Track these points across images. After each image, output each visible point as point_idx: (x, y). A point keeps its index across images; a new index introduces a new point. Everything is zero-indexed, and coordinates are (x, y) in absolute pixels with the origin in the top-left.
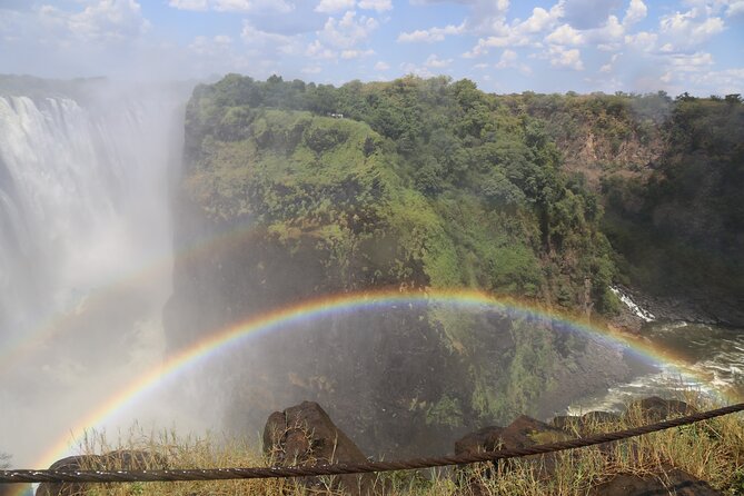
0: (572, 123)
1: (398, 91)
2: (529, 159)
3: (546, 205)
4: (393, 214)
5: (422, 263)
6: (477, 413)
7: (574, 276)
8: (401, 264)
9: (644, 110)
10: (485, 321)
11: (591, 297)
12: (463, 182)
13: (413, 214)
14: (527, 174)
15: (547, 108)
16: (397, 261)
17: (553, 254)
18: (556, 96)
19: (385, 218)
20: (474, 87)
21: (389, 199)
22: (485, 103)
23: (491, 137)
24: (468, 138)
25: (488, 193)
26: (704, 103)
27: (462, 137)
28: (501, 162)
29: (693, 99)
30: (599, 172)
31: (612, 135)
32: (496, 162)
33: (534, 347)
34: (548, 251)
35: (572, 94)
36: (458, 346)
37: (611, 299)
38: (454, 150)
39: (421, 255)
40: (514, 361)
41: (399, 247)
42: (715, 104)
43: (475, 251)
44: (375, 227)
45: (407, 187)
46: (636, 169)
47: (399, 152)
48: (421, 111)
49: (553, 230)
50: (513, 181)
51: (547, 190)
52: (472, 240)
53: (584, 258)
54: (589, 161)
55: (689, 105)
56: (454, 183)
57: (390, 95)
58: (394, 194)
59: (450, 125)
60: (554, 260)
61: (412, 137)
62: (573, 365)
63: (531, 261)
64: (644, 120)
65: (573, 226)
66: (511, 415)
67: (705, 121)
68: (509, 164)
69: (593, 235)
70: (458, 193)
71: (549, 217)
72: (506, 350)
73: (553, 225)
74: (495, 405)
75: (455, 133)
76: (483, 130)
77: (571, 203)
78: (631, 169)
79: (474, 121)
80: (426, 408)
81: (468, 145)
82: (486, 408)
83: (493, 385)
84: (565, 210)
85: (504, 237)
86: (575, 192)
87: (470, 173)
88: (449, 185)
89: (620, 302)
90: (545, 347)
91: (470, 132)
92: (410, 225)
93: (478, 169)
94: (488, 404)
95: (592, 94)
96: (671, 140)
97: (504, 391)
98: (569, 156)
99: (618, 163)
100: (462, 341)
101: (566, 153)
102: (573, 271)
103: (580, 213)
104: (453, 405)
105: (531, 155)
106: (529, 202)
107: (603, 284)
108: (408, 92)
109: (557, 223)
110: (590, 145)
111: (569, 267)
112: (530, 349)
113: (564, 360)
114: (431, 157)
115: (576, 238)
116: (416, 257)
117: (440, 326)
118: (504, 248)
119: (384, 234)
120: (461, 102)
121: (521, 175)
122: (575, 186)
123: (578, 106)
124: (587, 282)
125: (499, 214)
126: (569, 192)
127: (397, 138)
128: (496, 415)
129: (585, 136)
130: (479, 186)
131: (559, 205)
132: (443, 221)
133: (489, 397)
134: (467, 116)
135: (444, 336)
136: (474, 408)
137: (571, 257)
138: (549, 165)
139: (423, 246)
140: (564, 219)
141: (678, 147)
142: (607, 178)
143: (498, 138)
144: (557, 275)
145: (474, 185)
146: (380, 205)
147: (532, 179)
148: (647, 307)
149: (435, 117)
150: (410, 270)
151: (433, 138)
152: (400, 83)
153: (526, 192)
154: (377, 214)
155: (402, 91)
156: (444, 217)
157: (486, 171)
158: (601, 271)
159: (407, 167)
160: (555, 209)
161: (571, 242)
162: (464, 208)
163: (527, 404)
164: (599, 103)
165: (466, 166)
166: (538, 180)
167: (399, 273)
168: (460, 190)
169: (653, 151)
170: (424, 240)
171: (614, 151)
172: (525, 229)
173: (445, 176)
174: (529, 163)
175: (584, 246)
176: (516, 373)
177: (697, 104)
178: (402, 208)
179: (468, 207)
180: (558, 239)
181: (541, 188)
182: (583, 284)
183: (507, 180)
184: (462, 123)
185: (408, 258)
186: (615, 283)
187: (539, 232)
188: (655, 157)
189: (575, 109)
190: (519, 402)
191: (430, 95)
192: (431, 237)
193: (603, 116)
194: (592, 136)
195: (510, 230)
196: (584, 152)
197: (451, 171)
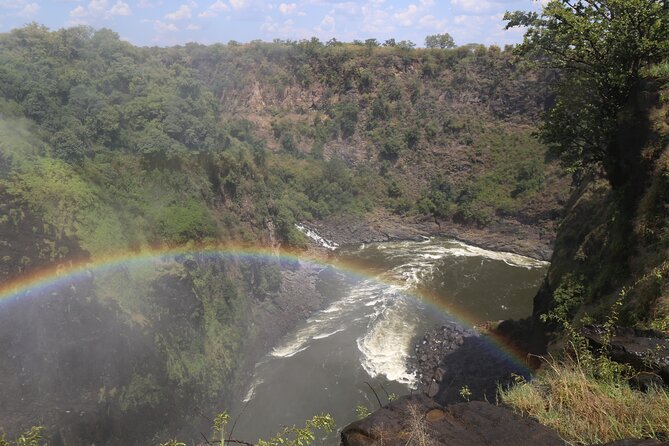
0: (237, 72)
1: (19, 44)
2: (184, 111)
3: (211, 156)
4: (29, 190)
5: (76, 238)
6: (176, 383)
7: (254, 222)
8: (53, 244)
9: (300, 56)
10: (164, 286)
11: (277, 238)
12: (117, 142)
13: (54, 185)
14: (185, 126)
15: (211, 58)
16: (47, 242)
17: (229, 203)
18: (219, 46)
19: (20, 196)
20: (116, 37)
21: (20, 171)
22: (129, 55)
23: (141, 90)
24: (115, 94)
25: (146, 152)
26: (349, 47)
27: (108, 93)
28: (155, 116)
29: (340, 44)
30: (269, 118)
31: (276, 81)
32: (152, 117)
33: (227, 299)
34: (223, 201)
35: (233, 43)
36: (140, 319)
37: (296, 236)
38: (99, 108)
39: (74, 229)
40: (207, 318)
41: (46, 226)
42: (358, 48)
43: (143, 214)
44: (9, 207)
45: (43, 155)
46: (301, 111)
47: (28, 115)
48: (51, 66)
49: (224, 181)
50: (170, 134)
51: (209, 140)
52: (137, 204)
53: (262, 201)
54: (259, 108)
55: (338, 48)
56: (106, 144)
57: (10, 49)
58: (27, 166)
59: (92, 81)
60: (231, 209)
61: (40, 98)
62: (271, 307)
63: (205, 215)
64: (301, 65)
65: (244, 173)
66: (215, 372)
67: (352, 63)
68: (164, 118)
69: (266, 179)
70: (113, 155)
71: (217, 167)
72: (192, 311)
73: (223, 175)
74: (195, 368)
75: (99, 89)
76: (131, 84)
77: (237, 151)
78: (297, 112)
79: (119, 75)
80: (117, 395)
81: (116, 101)
82: (186, 374)
83: (187, 348)
84: (233, 158)
85: (171, 195)
86: (241, 139)
87: (122, 132)
88: (102, 148)
89: (306, 237)
90: (239, 296)
91: (116, 87)
92: (54, 199)
93: (132, 126)
94: (186, 369)
95: (253, 42)
96: (327, 82)
97: (202, 351)
98: (240, 105)
99: (285, 107)
100: (144, 312)
101: (236, 102)
102: (252, 217)
103: (249, 159)
104: (148, 381)
105: (186, 106)
106: (193, 155)
107: (284, 224)
108: (32, 44)
109: (227, 172)
110: (257, 92)
111: (248, 213)
112: (223, 302)
113: (262, 304)
114: (73, 119)
115: (249, 184)
116: (68, 233)
117: (113, 303)
118: (174, 206)
119: (23, 214)
120: (102, 55)
121: (179, 129)
122: (240, 134)
123: (240, 54)
124: (270, 225)
125: (162, 171)
126: (235, 141)
127: (22, 100)
128: (198, 378)
129: (250, 83)
130: (136, 145)
131: (225, 154)
132: (97, 189)
133: (187, 361)
134: (110, 70)
135: (121, 312)
136: (171, 377)
137: (248, 204)
138: (210, 116)
139: (75, 219)
140: (233, 167)
141: (335, 88)
142: (278, 123)
143: (149, 91)
144: (237, 223)
145: (130, 145)
146: (10, 180)
147: (191, 131)
148: (330, 237)
149: (72, 73)
150: (64, 249)
151: (73, 97)
152: (19, 33)
153: (187, 145)
154: (8, 191)
155: (24, 43)
156: (98, 183)
157: (141, 128)
158: (281, 212)
159: (41, 131)
160: (222, 158)
161: (245, 189)
162: (123, 171)
163: (232, 356)
164: (260, 51)
165: (117, 125)
166: (198, 131)
167: (53, 255)
168: (116, 152)
169: (314, 93)
170: (75, 212)
171: (280, 96)
172: (194, 183)
173: (95, 138)
174: (185, 115)
175: (259, 191)
176: (212, 330)
177: (343, 49)
178: (39, 181)
179: (128, 169)
180: (231, 188)
181: (202, 139)
182: (266, 227)
183: (165, 136)
184: (105, 78)
185: (59, 236)
186: (299, 221)
187: (209, 184)
188: (317, 99)
189: (237, 58)
190: (220, 357)
191: (62, 48)
192: (83, 208)
193: (265, 63)
194: (258, 83)
195: (177, 187)
196: (253, 100)
197: (101, 132)
